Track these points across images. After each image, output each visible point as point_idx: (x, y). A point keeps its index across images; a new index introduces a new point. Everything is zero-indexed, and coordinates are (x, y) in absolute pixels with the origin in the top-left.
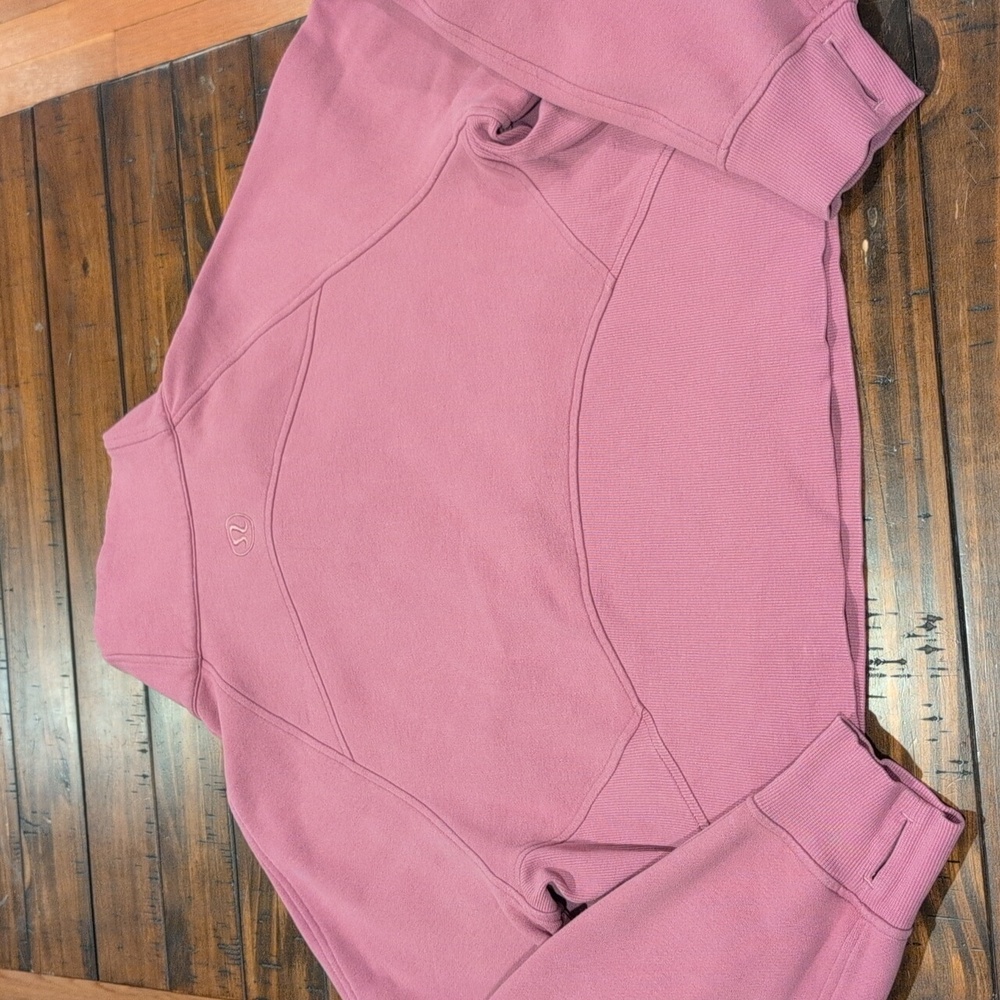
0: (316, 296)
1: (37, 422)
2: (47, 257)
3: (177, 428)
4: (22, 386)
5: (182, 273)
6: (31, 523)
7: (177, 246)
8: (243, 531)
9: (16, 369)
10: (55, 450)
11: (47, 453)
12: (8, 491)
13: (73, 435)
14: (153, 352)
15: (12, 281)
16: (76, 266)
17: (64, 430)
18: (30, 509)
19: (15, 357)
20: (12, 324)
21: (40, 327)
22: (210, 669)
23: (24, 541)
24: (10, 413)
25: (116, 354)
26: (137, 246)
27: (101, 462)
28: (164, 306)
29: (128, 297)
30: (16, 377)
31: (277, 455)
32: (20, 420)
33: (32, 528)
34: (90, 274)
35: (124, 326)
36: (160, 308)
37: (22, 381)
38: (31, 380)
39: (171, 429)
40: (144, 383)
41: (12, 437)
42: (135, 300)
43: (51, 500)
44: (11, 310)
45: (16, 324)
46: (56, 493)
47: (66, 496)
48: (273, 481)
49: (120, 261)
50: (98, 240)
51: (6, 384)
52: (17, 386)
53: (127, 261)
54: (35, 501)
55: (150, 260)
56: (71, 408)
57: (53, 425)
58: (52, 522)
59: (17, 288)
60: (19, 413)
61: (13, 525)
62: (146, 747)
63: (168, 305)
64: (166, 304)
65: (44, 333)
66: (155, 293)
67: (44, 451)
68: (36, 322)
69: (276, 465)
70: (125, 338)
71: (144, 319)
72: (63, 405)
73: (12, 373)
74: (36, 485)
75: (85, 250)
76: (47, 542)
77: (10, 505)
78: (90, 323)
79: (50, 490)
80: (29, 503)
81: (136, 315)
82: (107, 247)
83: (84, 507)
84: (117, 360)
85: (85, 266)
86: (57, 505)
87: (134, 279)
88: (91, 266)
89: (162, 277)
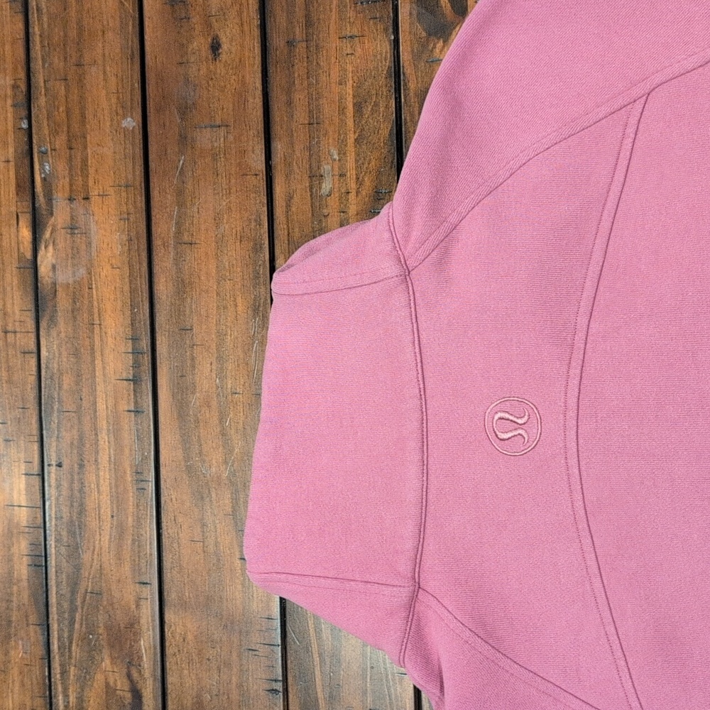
0: (639, 105)
1: (118, 250)
2: (147, 30)
3: (413, 273)
4: (95, 199)
5: (388, 63)
6: (99, 379)
7: (380, 26)
8: (520, 421)
9: (86, 176)
10: (145, 287)
11: (133, 291)
12: (63, 335)
13: (179, 270)
14: (326, 168)
15: (87, 58)
16: (200, 44)
17: (163, 263)
18: (98, 362)
19: (85, 161)
20: (83, 116)
21: (131, 123)
22: (433, 602)
23: (85, 404)
24: (72, 234)
25: (261, 166)
26: (309, 23)
27: (225, 308)
28: (350, 106)
29: (289, 91)
30: (86, 186)
31: (582, 321)
32: (89, 244)
33: (100, 388)
34: (224, 57)
35: (277, 129)
36: (342, 110)
37: (94, 193)
38: (111, 191)
39: (406, 274)
40: (308, 208)
41: (73, 265)
42: (300, 97)
43: (136, 352)
44: (82, 98)
45: (89, 116)
46: (145, 343)
47: (162, 348)
48: (578, 355)
49: (277, 41)
50: (240, 13)
51: (67, 195)
52: (87, 198)
53: (290, 44)
54: (107, 351)
55: (332, 43)
56: (179, 233)
57: (144, 255)
58: (136, 380)
59: (94, 69)
60: (86, 233)
61: (67, 381)
62: (279, 686)
63: (358, 108)
64: (354, 105)
65: (137, 131)
66: (336, 89)
67: (127, 288)
68: (124, 117)
69: (581, 335)
70: (279, 147)
71: (314, 122)
72: (163, 228)
73: (80, 181)
74: (111, 332)
75: (216, 25)
76: (125, 405)
77: (65, 354)
78: (218, 122)
79: (135, 339)
80: (98, 354)
81: (301, 116)
82: (257, 22)
83: (193, 367)
84: (263, 176)
85: (215, 47)
86: (147, 359)
87: (300, 69)
88: (225, 47)
89: (350, 68)
